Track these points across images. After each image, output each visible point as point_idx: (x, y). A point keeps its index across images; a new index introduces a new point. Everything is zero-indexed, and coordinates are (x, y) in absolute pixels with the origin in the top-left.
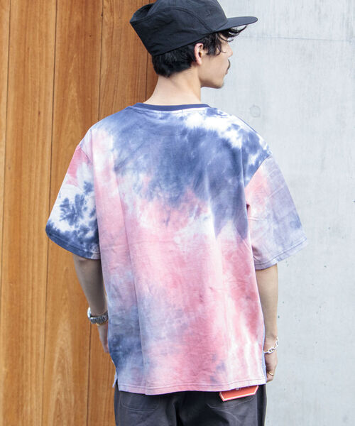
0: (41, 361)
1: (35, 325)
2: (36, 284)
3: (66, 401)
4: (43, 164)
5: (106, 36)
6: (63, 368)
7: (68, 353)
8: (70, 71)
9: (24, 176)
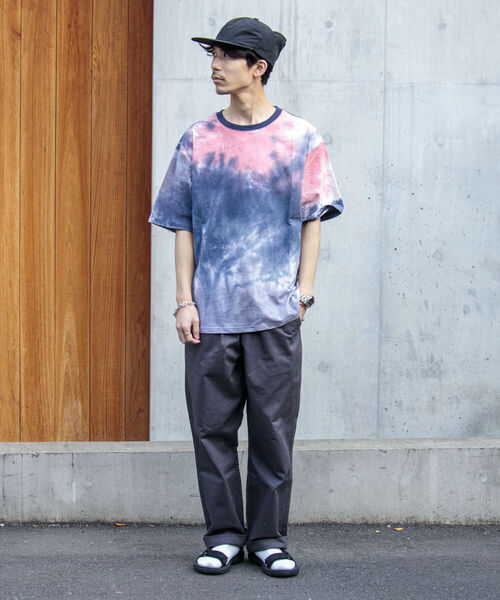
0: (52, 343)
1: (47, 315)
2: (46, 282)
3: (73, 373)
4: (49, 189)
5: (95, 87)
6: (70, 347)
7: (73, 336)
8: (68, 116)
9: (34, 198)
